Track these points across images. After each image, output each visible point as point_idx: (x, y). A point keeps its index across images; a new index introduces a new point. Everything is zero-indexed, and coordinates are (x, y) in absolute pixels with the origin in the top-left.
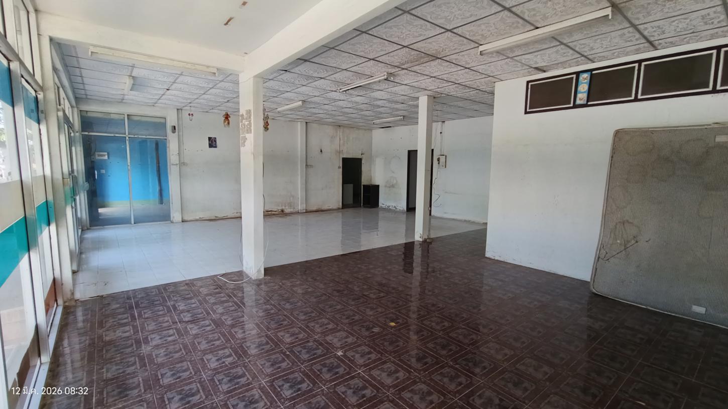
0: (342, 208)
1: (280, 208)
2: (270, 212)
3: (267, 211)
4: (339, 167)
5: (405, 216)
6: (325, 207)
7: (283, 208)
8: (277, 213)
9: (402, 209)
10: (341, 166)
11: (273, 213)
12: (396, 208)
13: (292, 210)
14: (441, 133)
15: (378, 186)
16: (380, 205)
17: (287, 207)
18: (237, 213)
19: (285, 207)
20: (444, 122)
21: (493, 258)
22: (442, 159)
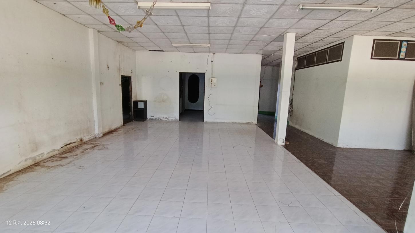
0: (123, 125)
1: (79, 137)
2: (69, 145)
3: (66, 145)
4: (120, 85)
5: (178, 124)
6: (113, 127)
7: (82, 136)
8: (76, 144)
9: (174, 119)
10: (121, 83)
11: (73, 145)
12: (168, 119)
13: (90, 137)
14: (212, 61)
15: (147, 101)
16: (149, 117)
17: (85, 135)
18: (26, 160)
19: (84, 134)
20: (214, 53)
21: (343, 147)
22: (214, 80)
